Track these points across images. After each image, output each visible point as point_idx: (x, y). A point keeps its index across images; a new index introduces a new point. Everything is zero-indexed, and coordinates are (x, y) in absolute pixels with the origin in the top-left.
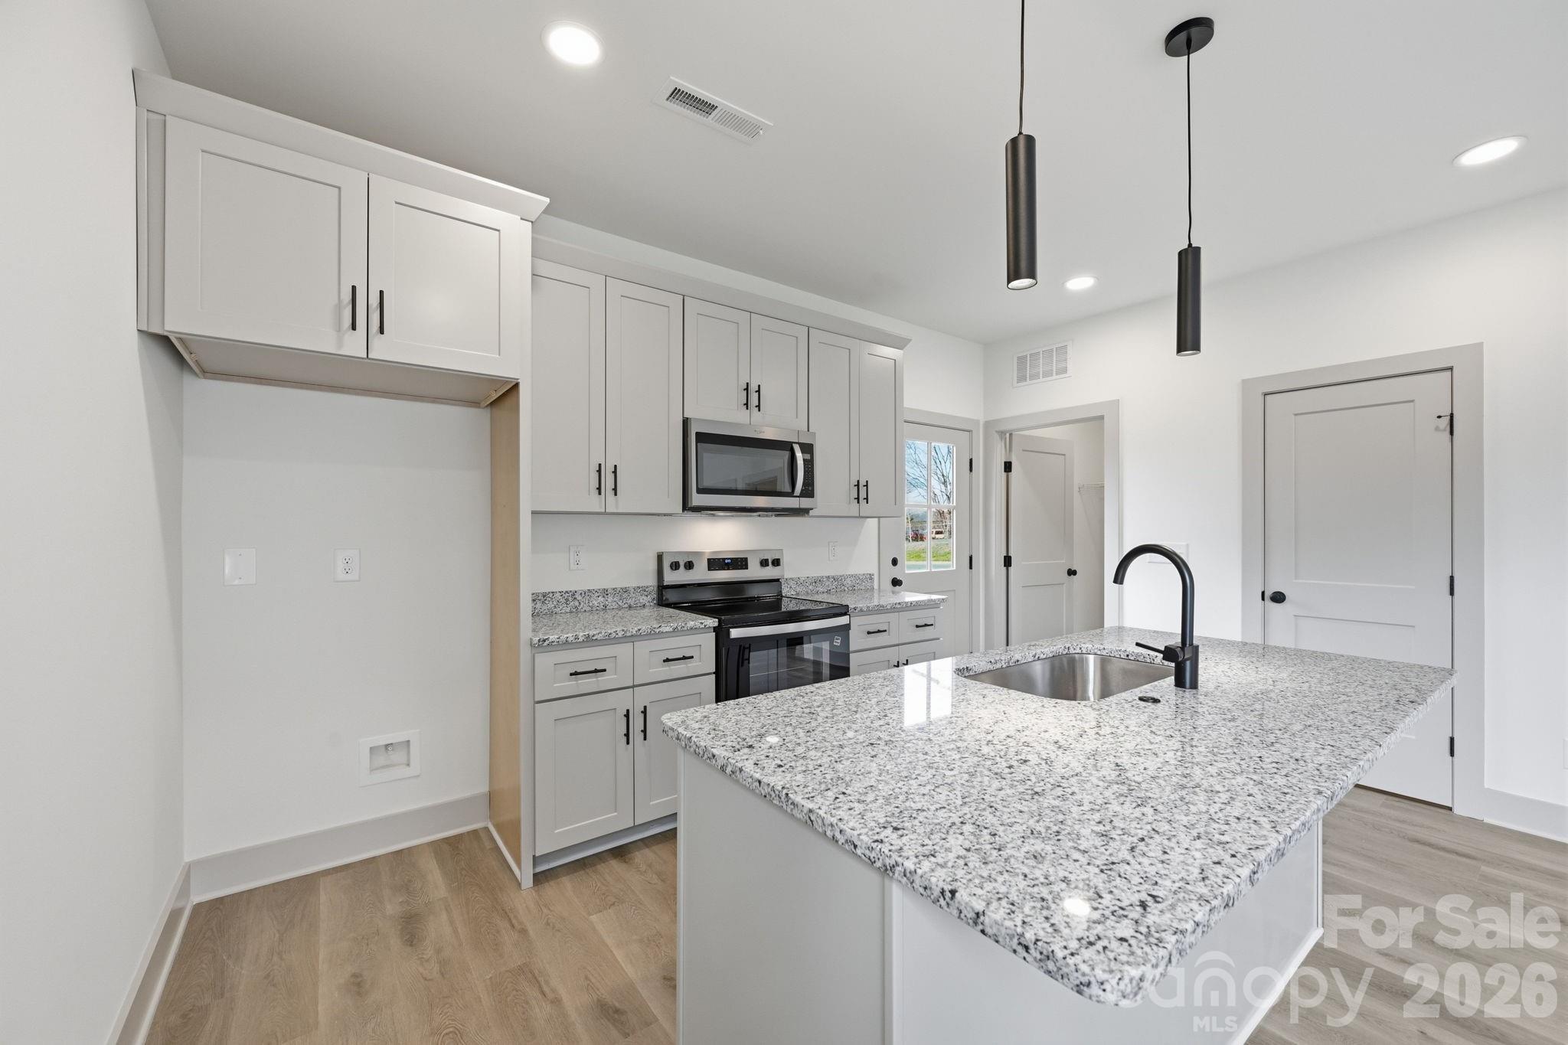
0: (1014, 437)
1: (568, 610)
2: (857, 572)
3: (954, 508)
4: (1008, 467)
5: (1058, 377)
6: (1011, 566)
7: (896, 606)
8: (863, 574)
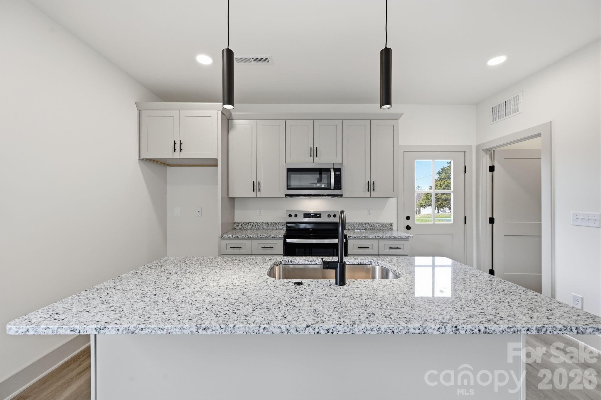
0: (496, 152)
1: (256, 229)
2: (383, 222)
3: (452, 192)
4: (492, 169)
5: (515, 114)
6: (494, 223)
7: (376, 238)
8: (387, 223)
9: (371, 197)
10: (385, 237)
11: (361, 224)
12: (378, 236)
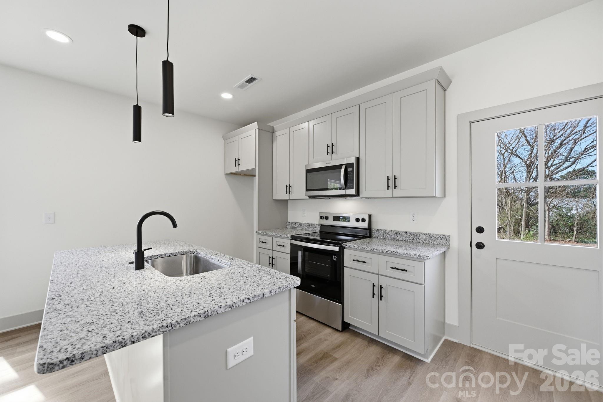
1: (301, 228)
7: (374, 250)
8: (438, 235)
9: (393, 197)
10: (385, 251)
11: (400, 233)
12: (377, 250)
